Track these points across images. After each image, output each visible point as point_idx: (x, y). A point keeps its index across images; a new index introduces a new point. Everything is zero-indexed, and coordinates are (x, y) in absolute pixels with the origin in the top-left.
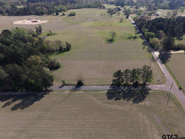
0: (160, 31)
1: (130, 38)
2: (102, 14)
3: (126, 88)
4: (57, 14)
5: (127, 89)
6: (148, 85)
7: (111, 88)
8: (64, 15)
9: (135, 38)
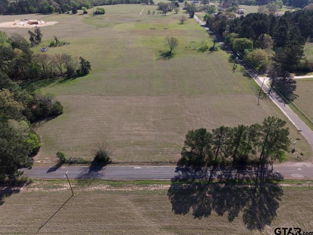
1: (203, 50)
2: (149, 12)
3: (219, 173)
5: (220, 177)
6: (271, 163)
7: (181, 173)
9: (212, 49)
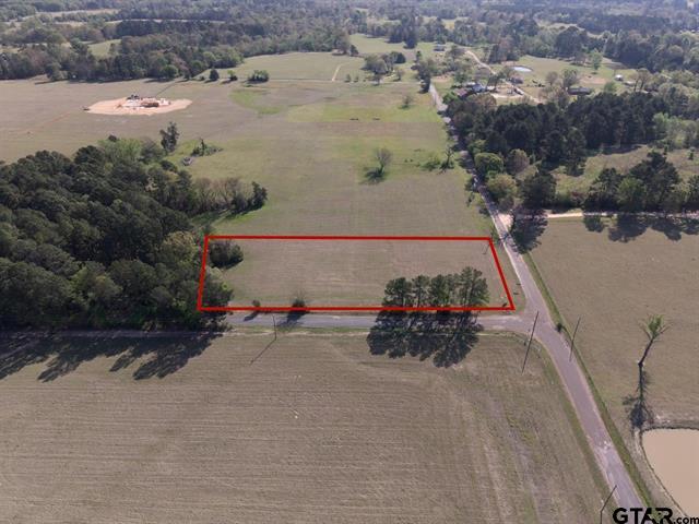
0: (518, 151)
1: (430, 167)
2: (349, 77)
4: (214, 77)
8: (233, 79)
9: (446, 166)
